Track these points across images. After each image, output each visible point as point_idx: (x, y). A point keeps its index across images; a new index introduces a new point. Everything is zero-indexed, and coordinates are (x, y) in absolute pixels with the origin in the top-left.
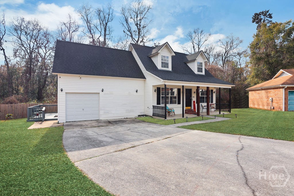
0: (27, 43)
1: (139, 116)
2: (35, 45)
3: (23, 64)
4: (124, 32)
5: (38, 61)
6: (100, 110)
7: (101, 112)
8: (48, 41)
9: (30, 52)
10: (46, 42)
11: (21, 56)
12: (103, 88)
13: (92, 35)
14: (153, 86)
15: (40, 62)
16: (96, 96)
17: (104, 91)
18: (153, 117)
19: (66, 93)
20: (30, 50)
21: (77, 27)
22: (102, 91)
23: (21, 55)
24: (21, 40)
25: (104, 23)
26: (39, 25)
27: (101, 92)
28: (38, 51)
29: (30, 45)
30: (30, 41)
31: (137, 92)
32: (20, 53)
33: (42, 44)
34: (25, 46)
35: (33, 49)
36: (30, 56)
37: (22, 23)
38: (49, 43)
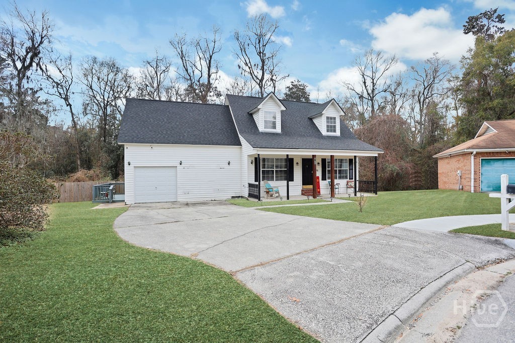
0: (100, 93)
1: (233, 197)
2: (111, 96)
3: (96, 123)
4: (240, 67)
5: (115, 118)
6: (178, 189)
7: (179, 192)
8: (129, 87)
9: (104, 106)
10: (127, 89)
11: (93, 112)
12: (181, 160)
13: (190, 76)
14: (249, 156)
15: (117, 120)
16: (173, 170)
17: (182, 164)
18: (248, 200)
19: (135, 167)
20: (104, 103)
21: (168, 65)
22: (181, 164)
23: (93, 110)
24: (92, 89)
25: (208, 56)
26: (117, 66)
27: (178, 165)
28: (115, 104)
29: (103, 96)
30: (104, 91)
31: (229, 164)
32: (91, 108)
33: (121, 92)
34: (98, 98)
35: (108, 102)
36: (104, 112)
37: (93, 65)
38: (130, 90)
